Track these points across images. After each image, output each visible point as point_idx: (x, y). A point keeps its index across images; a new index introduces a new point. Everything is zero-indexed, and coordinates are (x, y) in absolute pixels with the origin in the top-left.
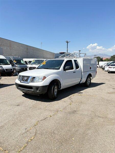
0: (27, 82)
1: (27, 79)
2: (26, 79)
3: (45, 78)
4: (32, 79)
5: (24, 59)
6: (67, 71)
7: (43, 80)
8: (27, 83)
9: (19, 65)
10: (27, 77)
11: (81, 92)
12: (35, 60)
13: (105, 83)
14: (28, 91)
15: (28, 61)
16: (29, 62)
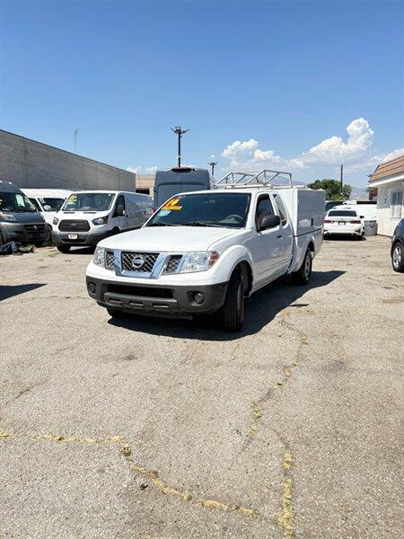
0: (148, 274)
1: (146, 263)
2: (142, 262)
3: (215, 256)
4: (169, 263)
5: (26, 192)
6: (263, 232)
7: (212, 263)
8: (151, 277)
9: (16, 214)
10: (143, 254)
11: (299, 301)
12: (78, 195)
13: (344, 272)
14: (154, 304)
15: (41, 197)
16: (44, 202)
